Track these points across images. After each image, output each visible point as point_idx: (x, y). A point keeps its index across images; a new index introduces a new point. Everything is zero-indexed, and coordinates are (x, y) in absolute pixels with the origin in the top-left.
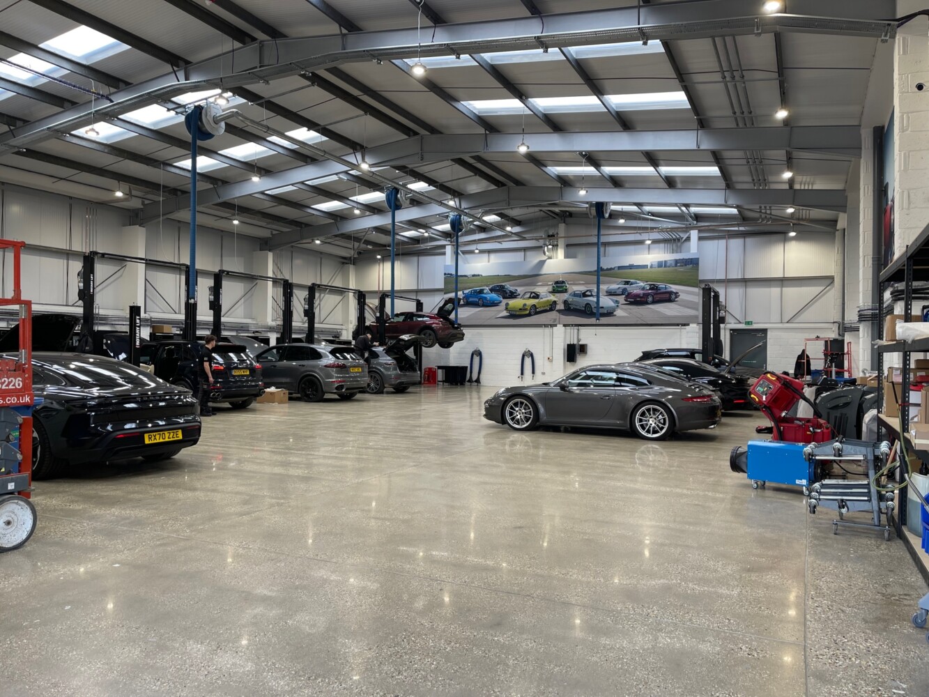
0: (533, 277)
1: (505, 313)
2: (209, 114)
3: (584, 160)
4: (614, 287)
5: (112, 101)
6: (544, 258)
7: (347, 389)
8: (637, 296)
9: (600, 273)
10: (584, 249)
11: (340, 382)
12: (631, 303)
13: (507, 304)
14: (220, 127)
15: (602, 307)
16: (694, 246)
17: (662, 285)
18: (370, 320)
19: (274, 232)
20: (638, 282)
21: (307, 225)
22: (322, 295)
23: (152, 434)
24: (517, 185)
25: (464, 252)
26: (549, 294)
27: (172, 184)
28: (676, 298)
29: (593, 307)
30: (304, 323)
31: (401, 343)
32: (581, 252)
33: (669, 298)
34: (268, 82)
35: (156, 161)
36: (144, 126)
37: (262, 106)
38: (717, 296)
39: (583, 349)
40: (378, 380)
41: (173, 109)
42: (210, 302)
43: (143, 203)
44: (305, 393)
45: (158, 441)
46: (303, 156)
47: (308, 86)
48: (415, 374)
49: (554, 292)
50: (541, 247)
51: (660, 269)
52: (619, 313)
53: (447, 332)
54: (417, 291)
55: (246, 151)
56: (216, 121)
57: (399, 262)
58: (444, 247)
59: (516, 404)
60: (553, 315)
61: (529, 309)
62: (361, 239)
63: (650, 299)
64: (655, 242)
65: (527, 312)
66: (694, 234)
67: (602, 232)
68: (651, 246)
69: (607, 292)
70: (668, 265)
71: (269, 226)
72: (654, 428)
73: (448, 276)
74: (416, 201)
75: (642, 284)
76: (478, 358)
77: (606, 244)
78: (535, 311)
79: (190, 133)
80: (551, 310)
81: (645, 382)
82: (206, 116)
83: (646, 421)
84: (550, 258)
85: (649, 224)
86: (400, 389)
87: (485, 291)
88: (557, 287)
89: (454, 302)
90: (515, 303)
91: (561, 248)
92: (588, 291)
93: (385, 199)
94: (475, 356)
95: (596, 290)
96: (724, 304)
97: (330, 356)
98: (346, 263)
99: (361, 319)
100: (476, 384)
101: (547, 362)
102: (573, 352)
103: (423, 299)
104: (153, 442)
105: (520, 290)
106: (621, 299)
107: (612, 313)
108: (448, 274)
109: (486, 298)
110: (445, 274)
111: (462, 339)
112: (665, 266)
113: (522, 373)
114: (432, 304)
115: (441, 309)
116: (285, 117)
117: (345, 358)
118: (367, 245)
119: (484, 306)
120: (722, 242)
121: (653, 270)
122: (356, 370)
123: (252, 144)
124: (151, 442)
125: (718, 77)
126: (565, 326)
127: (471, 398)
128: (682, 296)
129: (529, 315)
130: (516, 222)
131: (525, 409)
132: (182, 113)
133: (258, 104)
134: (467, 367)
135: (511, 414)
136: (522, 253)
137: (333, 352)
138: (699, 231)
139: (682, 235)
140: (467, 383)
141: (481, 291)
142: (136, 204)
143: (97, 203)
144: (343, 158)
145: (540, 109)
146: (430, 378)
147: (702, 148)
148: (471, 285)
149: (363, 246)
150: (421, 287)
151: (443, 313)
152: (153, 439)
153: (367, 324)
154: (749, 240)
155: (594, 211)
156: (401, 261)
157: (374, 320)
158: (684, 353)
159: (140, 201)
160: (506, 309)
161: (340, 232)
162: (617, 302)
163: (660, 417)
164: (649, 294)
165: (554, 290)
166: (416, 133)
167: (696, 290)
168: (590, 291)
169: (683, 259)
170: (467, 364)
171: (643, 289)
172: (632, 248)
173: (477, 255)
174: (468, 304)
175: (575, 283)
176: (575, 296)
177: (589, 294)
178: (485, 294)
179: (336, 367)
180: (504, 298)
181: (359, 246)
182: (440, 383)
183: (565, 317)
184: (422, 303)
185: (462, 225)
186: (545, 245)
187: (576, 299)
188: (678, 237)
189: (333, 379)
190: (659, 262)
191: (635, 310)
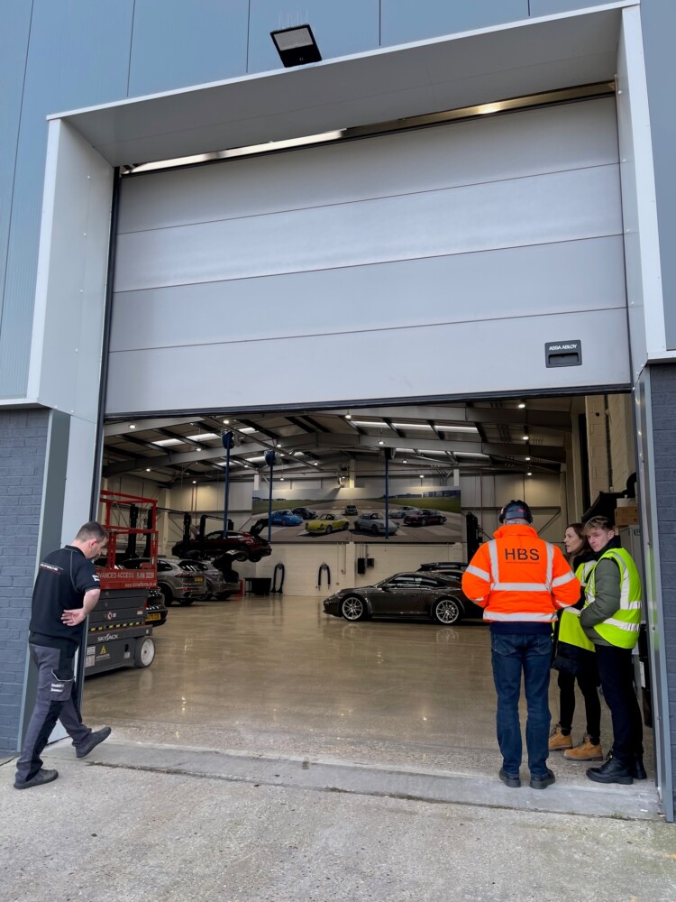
0: (330, 501)
1: (305, 532)
3: (381, 420)
4: (395, 511)
6: (338, 486)
7: (190, 596)
8: (414, 519)
9: (387, 500)
10: (371, 480)
11: (187, 590)
12: (409, 525)
13: (307, 524)
16: (456, 480)
17: (433, 511)
20: (414, 508)
21: (142, 457)
24: (325, 432)
26: (342, 517)
28: (444, 521)
29: (379, 527)
32: (368, 483)
33: (438, 521)
38: (476, 520)
39: (371, 562)
49: (346, 514)
50: (336, 478)
51: (431, 498)
52: (400, 533)
53: (257, 547)
54: (227, 513)
58: (253, 475)
59: (350, 602)
60: (346, 534)
61: (326, 528)
62: (184, 469)
63: (424, 522)
64: (426, 476)
65: (324, 531)
66: (456, 472)
68: (424, 480)
69: (392, 516)
70: (437, 495)
72: (448, 617)
73: (255, 499)
75: (417, 510)
76: (281, 571)
78: (331, 530)
80: (344, 529)
83: (443, 611)
84: (343, 487)
85: (422, 463)
86: (223, 597)
87: (288, 513)
88: (349, 510)
89: (264, 523)
90: (313, 523)
91: (352, 479)
92: (374, 514)
93: (219, 439)
94: (278, 569)
96: (481, 527)
97: (179, 568)
98: (164, 487)
99: (187, 536)
100: (279, 594)
101: (341, 575)
102: (363, 566)
103: (235, 520)
105: (318, 512)
106: (401, 521)
107: (394, 533)
109: (289, 519)
110: (253, 498)
111: (269, 554)
112: (435, 496)
113: (319, 584)
114: (243, 524)
115: (253, 528)
118: (187, 472)
119: (286, 525)
120: (478, 478)
121: (426, 498)
122: (199, 579)
126: (355, 543)
127: (274, 606)
128: (448, 520)
129: (326, 534)
130: (316, 457)
131: (356, 605)
134: (271, 579)
135: (346, 609)
136: (319, 482)
138: (460, 470)
139: (447, 472)
140: (271, 593)
147: (469, 420)
148: (276, 508)
149: (183, 474)
150: (229, 509)
151: (255, 531)
154: (498, 478)
155: (383, 453)
158: (454, 566)
160: (306, 528)
161: (173, 463)
162: (398, 524)
163: (453, 608)
164: (423, 518)
167: (461, 516)
168: (376, 514)
169: (449, 491)
170: (272, 576)
171: (418, 513)
172: (408, 480)
173: (281, 482)
174: (273, 523)
175: (364, 507)
176: (363, 518)
177: (376, 517)
178: (288, 515)
179: (184, 577)
180: (304, 519)
181: (179, 473)
182: (246, 593)
183: (355, 535)
184: (232, 523)
185: (276, 460)
186: (340, 476)
187: (364, 521)
188: (445, 473)
189: (182, 587)
190: (430, 493)
191: (412, 531)
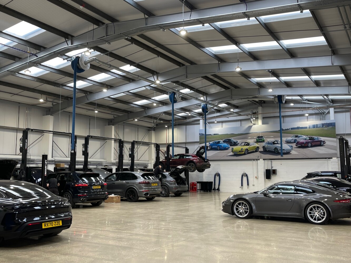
0: (245, 134)
1: (232, 154)
2: (82, 60)
3: (270, 74)
4: (290, 139)
5: (37, 56)
6: (251, 125)
7: (150, 195)
8: (303, 143)
9: (282, 132)
10: (272, 119)
11: (147, 191)
12: (299, 147)
13: (232, 149)
14: (88, 66)
15: (284, 150)
16: (332, 116)
17: (316, 137)
18: (162, 158)
19: (115, 116)
20: (302, 136)
21: (131, 112)
22: (139, 146)
23: (46, 223)
24: (236, 88)
25: (209, 123)
26: (254, 143)
27: (66, 94)
28: (324, 144)
29: (279, 149)
30: (129, 161)
31: (177, 170)
32: (271, 121)
33: (320, 144)
34: (110, 43)
35: (59, 84)
36: (53, 67)
37: (108, 55)
38: (347, 143)
39: (274, 172)
40: (166, 190)
41: (66, 59)
42: (83, 151)
43: (53, 105)
44: (129, 197)
45: (49, 227)
46: (128, 78)
47: (130, 44)
48: (185, 186)
49: (257, 142)
50: (249, 119)
51: (314, 129)
52: (293, 152)
53: (201, 164)
54: (186, 143)
55: (101, 77)
56: (86, 63)
57: (176, 129)
58: (199, 120)
59: (239, 204)
60: (257, 154)
61: (244, 151)
62: (157, 118)
63: (310, 145)
64: (310, 115)
65: (243, 153)
66: (332, 110)
67: (282, 110)
68: (308, 117)
71: (112, 113)
72: (318, 217)
73: (201, 135)
74: (184, 98)
75: (305, 137)
76: (218, 177)
77: (284, 117)
78: (247, 152)
79: (74, 70)
80: (256, 151)
81: (311, 191)
82: (81, 61)
83: (313, 213)
84: (254, 124)
85: (307, 106)
86: (178, 194)
87: (221, 142)
88: (259, 139)
89: (205, 149)
90: (236, 148)
91: (260, 119)
92: (275, 141)
93: (169, 98)
94: (216, 176)
95: (280, 140)
97: (142, 178)
98: (150, 130)
99: (158, 158)
100: (218, 191)
101: (255, 179)
102: (269, 174)
103: (189, 147)
104: (47, 227)
105: (239, 141)
106: (294, 145)
107: (289, 152)
108: (201, 134)
109: (221, 146)
110: (200, 134)
111: (209, 167)
112: (317, 127)
113: (242, 185)
114: (193, 150)
115: (198, 152)
116: (119, 60)
117: (149, 179)
118: (160, 121)
119: (220, 150)
120: (348, 114)
121: (310, 129)
122: (155, 185)
123: (103, 74)
124: (45, 227)
125: (342, 27)
126: (264, 159)
127: (215, 199)
128: (327, 143)
129: (245, 154)
130: (236, 107)
131: (244, 207)
132: (70, 61)
133: (106, 54)
134: (213, 182)
135: (237, 209)
136: (239, 122)
137: (143, 176)
138: (335, 108)
139: (325, 111)
140: (213, 191)
142: (49, 105)
143: (31, 105)
144: (147, 78)
145: (246, 49)
146: (193, 188)
147: (335, 64)
148: (214, 139)
149: (158, 121)
150: (188, 141)
151: (199, 154)
152: (46, 226)
153: (161, 160)
155: (277, 100)
156: (178, 128)
157: (164, 158)
158: (331, 174)
159: (51, 103)
160: (232, 151)
161: (147, 115)
162: (292, 147)
163: (321, 211)
164: (309, 142)
165: (257, 141)
166: (183, 65)
167: (335, 139)
168: (277, 141)
169: (327, 123)
170: (213, 180)
171: (306, 139)
172: (298, 118)
173: (216, 124)
174: (212, 149)
175: (268, 137)
176: (268, 144)
177: (277, 142)
178: (221, 143)
179: (145, 183)
180: (230, 146)
181: (156, 121)
182: (198, 191)
183: (264, 155)
184: (188, 149)
185: (208, 109)
186: (252, 118)
187: (269, 145)
188: (323, 112)
189: (143, 189)
190: (313, 125)
191: (302, 151)
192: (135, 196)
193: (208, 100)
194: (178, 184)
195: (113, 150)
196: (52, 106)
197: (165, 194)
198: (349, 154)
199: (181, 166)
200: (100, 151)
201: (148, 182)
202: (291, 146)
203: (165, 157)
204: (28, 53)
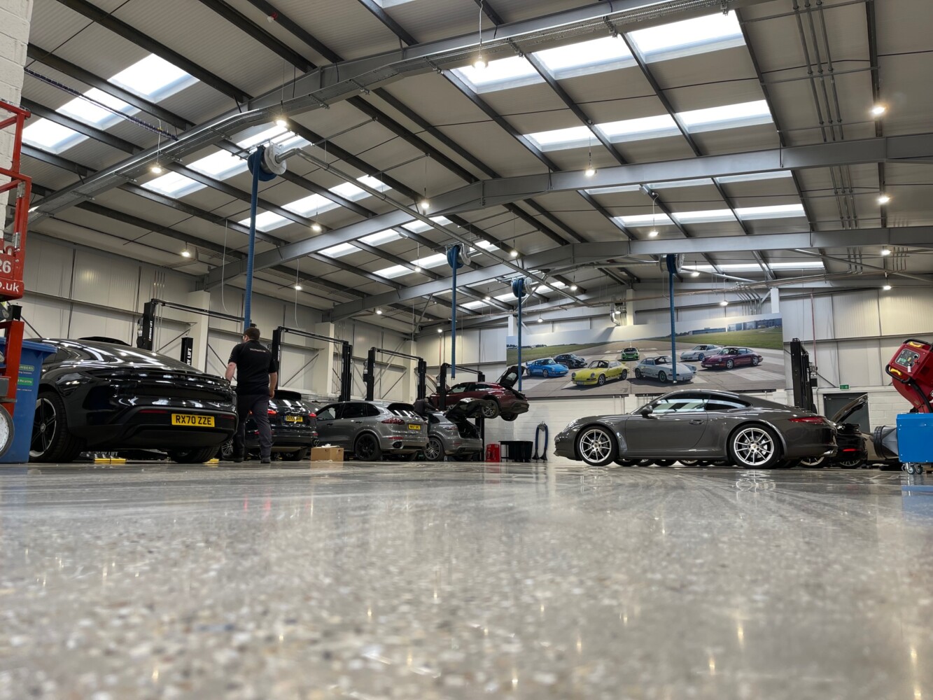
0: (600, 345)
1: (572, 384)
2: (271, 153)
3: (654, 203)
4: (689, 352)
5: (177, 140)
6: (614, 325)
7: (405, 447)
8: (716, 361)
9: (674, 339)
10: (654, 315)
11: (396, 438)
12: (709, 369)
13: (574, 375)
14: (282, 167)
15: (678, 375)
16: (775, 307)
17: (742, 349)
18: (431, 391)
19: (336, 304)
20: (715, 346)
21: (368, 295)
22: (383, 370)
23: (180, 415)
24: (582, 242)
25: (527, 324)
26: (618, 363)
27: (235, 245)
28: (759, 362)
29: (667, 374)
31: (461, 406)
32: (652, 318)
33: (751, 362)
34: (328, 106)
35: (221, 218)
37: (324, 148)
38: (806, 357)
40: (438, 446)
41: (237, 154)
43: (209, 269)
44: (361, 451)
45: (187, 424)
47: (369, 121)
48: (477, 441)
49: (624, 360)
50: (609, 315)
51: (739, 332)
52: (696, 380)
53: (510, 401)
54: (479, 365)
56: (278, 160)
57: (461, 337)
59: (591, 436)
60: (624, 384)
61: (597, 378)
62: (422, 312)
63: (730, 364)
64: (732, 304)
65: (596, 382)
66: (774, 293)
68: (727, 308)
69: (681, 358)
70: (748, 327)
71: (330, 296)
72: (756, 455)
73: (510, 347)
75: (720, 348)
76: (544, 432)
77: (680, 309)
78: (604, 380)
79: (252, 173)
80: (621, 379)
82: (268, 155)
83: (746, 447)
84: (618, 325)
87: (550, 362)
88: (627, 354)
89: (518, 373)
90: (582, 373)
91: (629, 314)
92: (661, 357)
93: (447, 263)
94: (540, 431)
95: (671, 356)
96: (814, 365)
97: (387, 411)
98: (408, 340)
99: (422, 388)
100: (543, 461)
103: (485, 371)
104: (181, 424)
105: (587, 359)
106: (698, 365)
107: (689, 380)
108: (511, 346)
109: (551, 369)
110: (508, 346)
111: (527, 411)
112: (744, 329)
114: (493, 376)
115: (503, 379)
116: (346, 160)
117: (404, 414)
118: (428, 318)
119: (549, 377)
120: (808, 302)
121: (731, 333)
122: (415, 427)
123: (316, 196)
124: (178, 424)
126: (637, 395)
128: (766, 360)
129: (598, 385)
130: (581, 290)
131: (602, 441)
132: (245, 158)
133: (319, 145)
134: (532, 443)
135: (586, 447)
136: (588, 322)
137: (391, 408)
138: (780, 291)
140: (533, 460)
141: (546, 362)
142: (202, 269)
143: (164, 267)
144: (403, 204)
145: (607, 138)
146: (493, 454)
148: (536, 356)
150: (483, 361)
151: (505, 382)
152: (181, 420)
154: (837, 298)
155: (664, 268)
156: (463, 335)
157: (435, 390)
159: (206, 266)
160: (573, 379)
161: (401, 300)
163: (764, 441)
164: (728, 359)
165: (624, 358)
166: (477, 180)
167: (781, 352)
168: (663, 358)
169: (764, 320)
170: (532, 439)
171: (722, 353)
172: (707, 311)
173: (540, 326)
174: (532, 375)
175: (647, 349)
176: (647, 364)
177: (663, 361)
178: (550, 364)
179: (394, 423)
180: (570, 368)
181: (420, 320)
182: (503, 460)
183: (636, 386)
184: (484, 376)
185: (525, 289)
186: (613, 311)
187: (648, 366)
188: (757, 298)
189: (390, 435)
190: (737, 325)
191: (714, 377)
192: (373, 449)
193: (525, 268)
194: (462, 436)
195: (330, 373)
196: (208, 272)
197: (436, 455)
198: (810, 379)
199: (469, 399)
200: (305, 374)
201: (402, 420)
202: (693, 367)
203: (438, 388)
204: (160, 131)
